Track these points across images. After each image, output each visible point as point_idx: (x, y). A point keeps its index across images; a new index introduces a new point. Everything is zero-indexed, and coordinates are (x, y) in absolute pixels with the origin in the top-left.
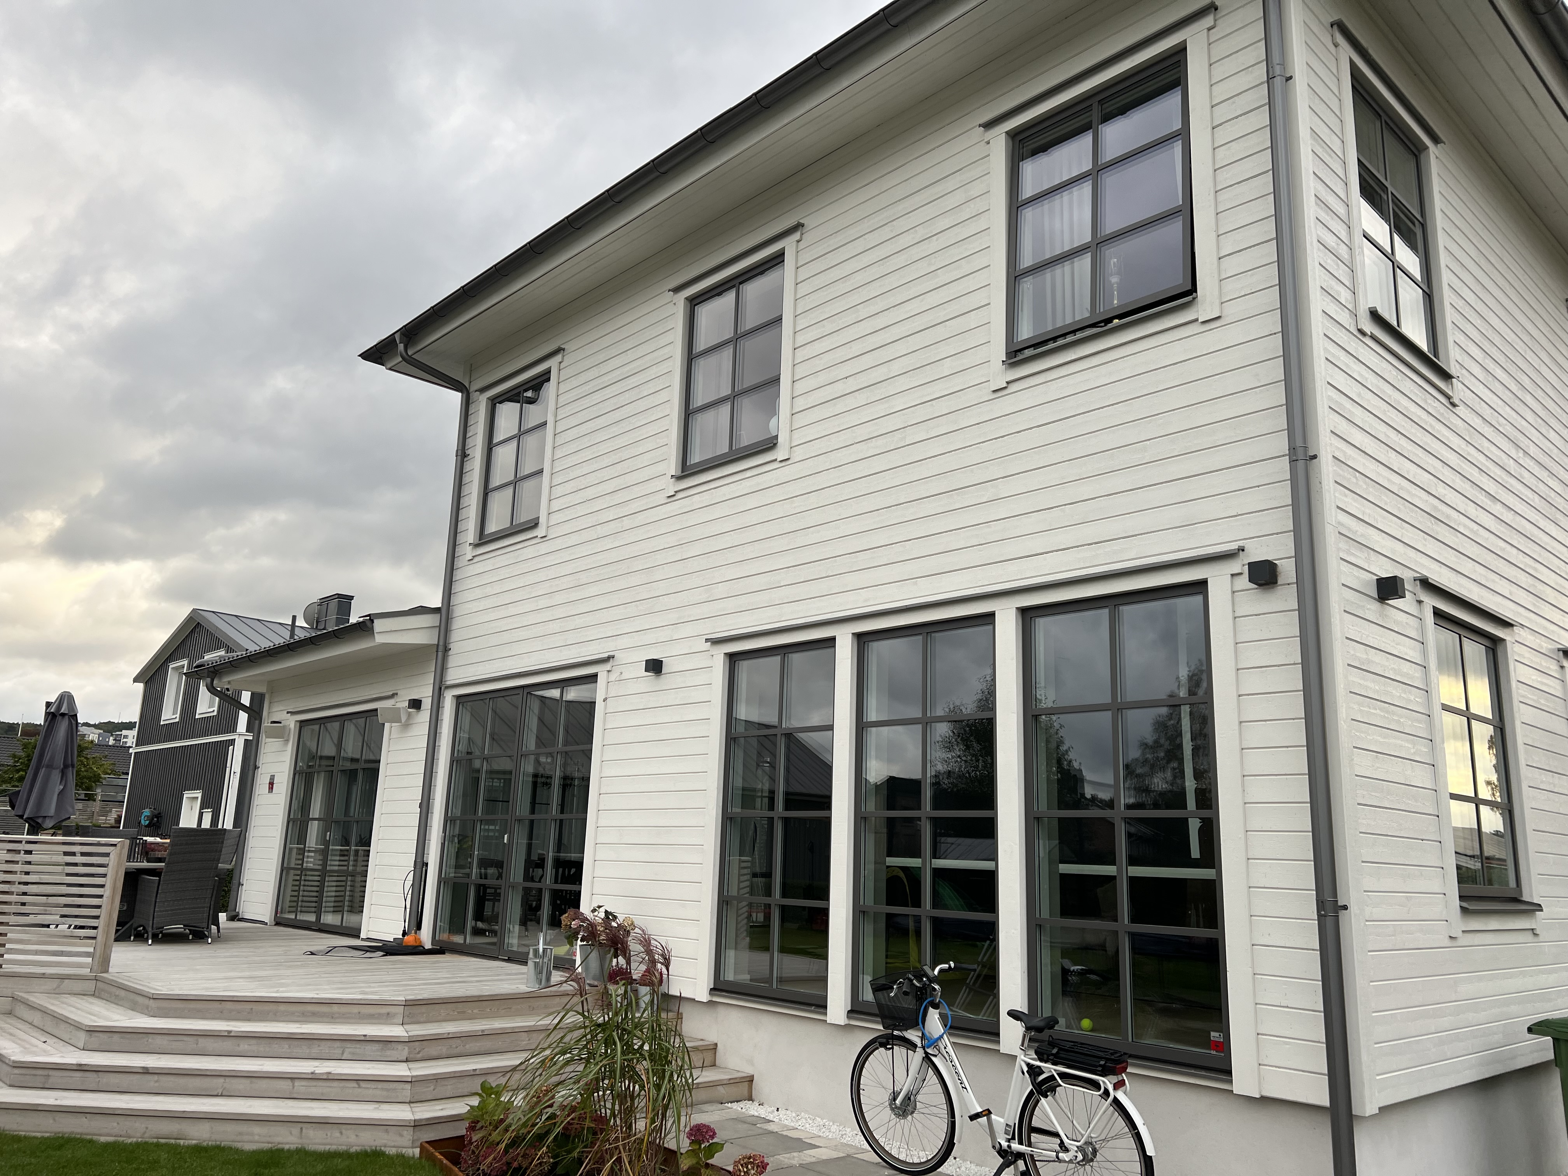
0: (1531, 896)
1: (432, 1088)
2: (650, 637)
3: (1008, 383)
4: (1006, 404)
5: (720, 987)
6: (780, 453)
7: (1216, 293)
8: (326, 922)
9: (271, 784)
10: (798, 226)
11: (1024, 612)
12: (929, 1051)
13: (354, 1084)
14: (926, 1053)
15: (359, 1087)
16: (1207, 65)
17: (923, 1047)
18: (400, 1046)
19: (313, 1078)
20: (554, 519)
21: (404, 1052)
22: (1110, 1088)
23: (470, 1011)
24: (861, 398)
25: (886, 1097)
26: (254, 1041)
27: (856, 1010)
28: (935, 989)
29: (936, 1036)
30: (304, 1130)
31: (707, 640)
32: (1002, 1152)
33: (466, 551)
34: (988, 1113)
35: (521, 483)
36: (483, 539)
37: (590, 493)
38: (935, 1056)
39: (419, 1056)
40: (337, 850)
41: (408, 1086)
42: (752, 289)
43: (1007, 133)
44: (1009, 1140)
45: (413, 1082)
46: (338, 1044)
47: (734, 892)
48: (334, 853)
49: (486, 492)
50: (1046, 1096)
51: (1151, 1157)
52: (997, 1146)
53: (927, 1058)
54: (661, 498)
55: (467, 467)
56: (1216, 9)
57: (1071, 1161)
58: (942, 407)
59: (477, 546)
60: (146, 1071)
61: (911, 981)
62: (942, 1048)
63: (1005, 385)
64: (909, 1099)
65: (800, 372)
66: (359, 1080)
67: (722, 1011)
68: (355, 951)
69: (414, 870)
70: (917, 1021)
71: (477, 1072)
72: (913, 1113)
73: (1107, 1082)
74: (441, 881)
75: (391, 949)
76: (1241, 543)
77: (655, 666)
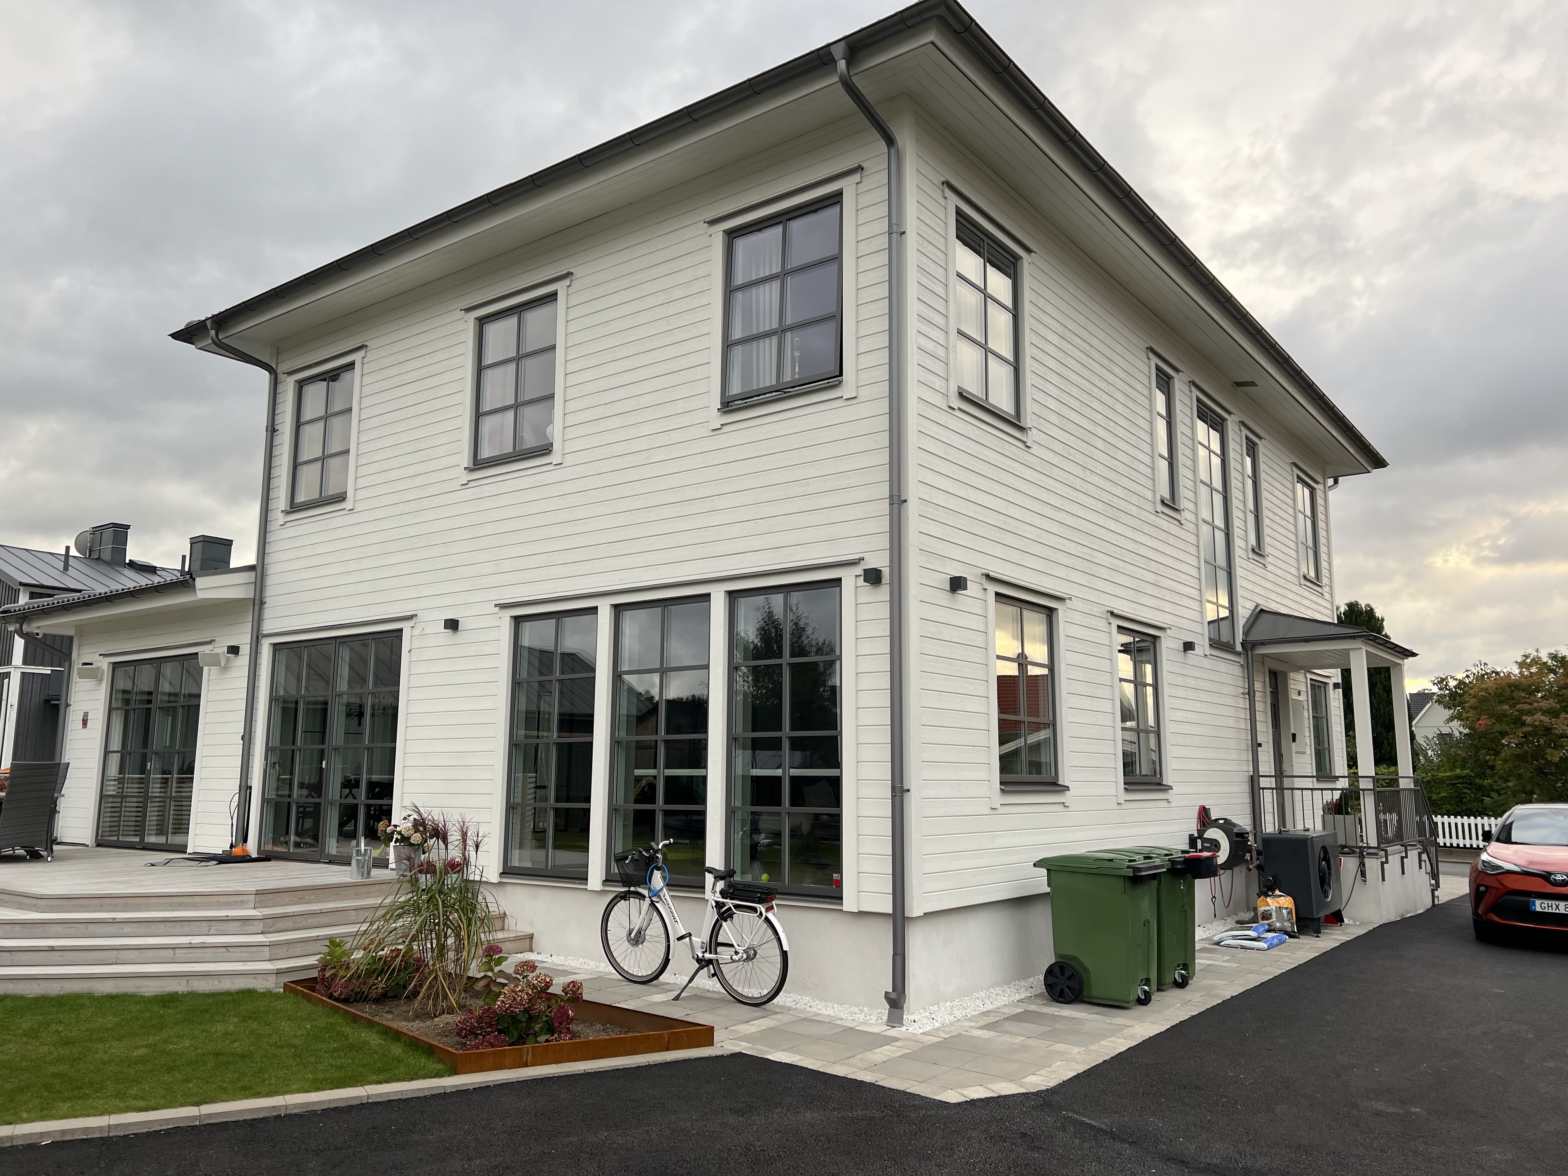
0: (1064, 781)
1: (286, 950)
2: (448, 601)
3: (722, 425)
4: (721, 440)
5: (507, 871)
6: (555, 458)
7: (854, 380)
8: (149, 841)
9: (85, 723)
10: (569, 274)
11: (730, 593)
12: (654, 899)
13: (224, 950)
14: (652, 901)
15: (228, 951)
16: (854, 211)
17: (650, 897)
18: (256, 923)
19: (191, 947)
20: (361, 494)
21: (260, 926)
22: (763, 910)
23: (308, 898)
24: (616, 422)
25: (625, 933)
26: (135, 925)
27: (608, 880)
28: (658, 858)
29: (658, 889)
30: (190, 982)
31: (496, 605)
32: (698, 960)
33: (278, 517)
34: (690, 935)
35: (329, 460)
36: (294, 507)
37: (393, 475)
38: (658, 902)
39: (272, 929)
40: (158, 778)
41: (267, 949)
42: (532, 317)
43: (724, 231)
44: (704, 952)
45: (271, 945)
46: (205, 923)
47: (518, 800)
48: (155, 781)
49: (296, 466)
50: (726, 921)
51: (786, 952)
52: (696, 957)
53: (652, 904)
54: (456, 485)
55: (277, 441)
56: (862, 169)
57: (739, 961)
58: (676, 437)
59: (287, 513)
60: (52, 949)
61: (641, 852)
62: (662, 896)
63: (720, 427)
64: (640, 933)
65: (571, 394)
66: (227, 947)
67: (509, 888)
68: (190, 862)
69: (239, 793)
70: (645, 881)
71: (320, 938)
72: (643, 942)
73: (761, 908)
74: (264, 801)
75: (224, 859)
76: (861, 555)
77: (452, 625)
